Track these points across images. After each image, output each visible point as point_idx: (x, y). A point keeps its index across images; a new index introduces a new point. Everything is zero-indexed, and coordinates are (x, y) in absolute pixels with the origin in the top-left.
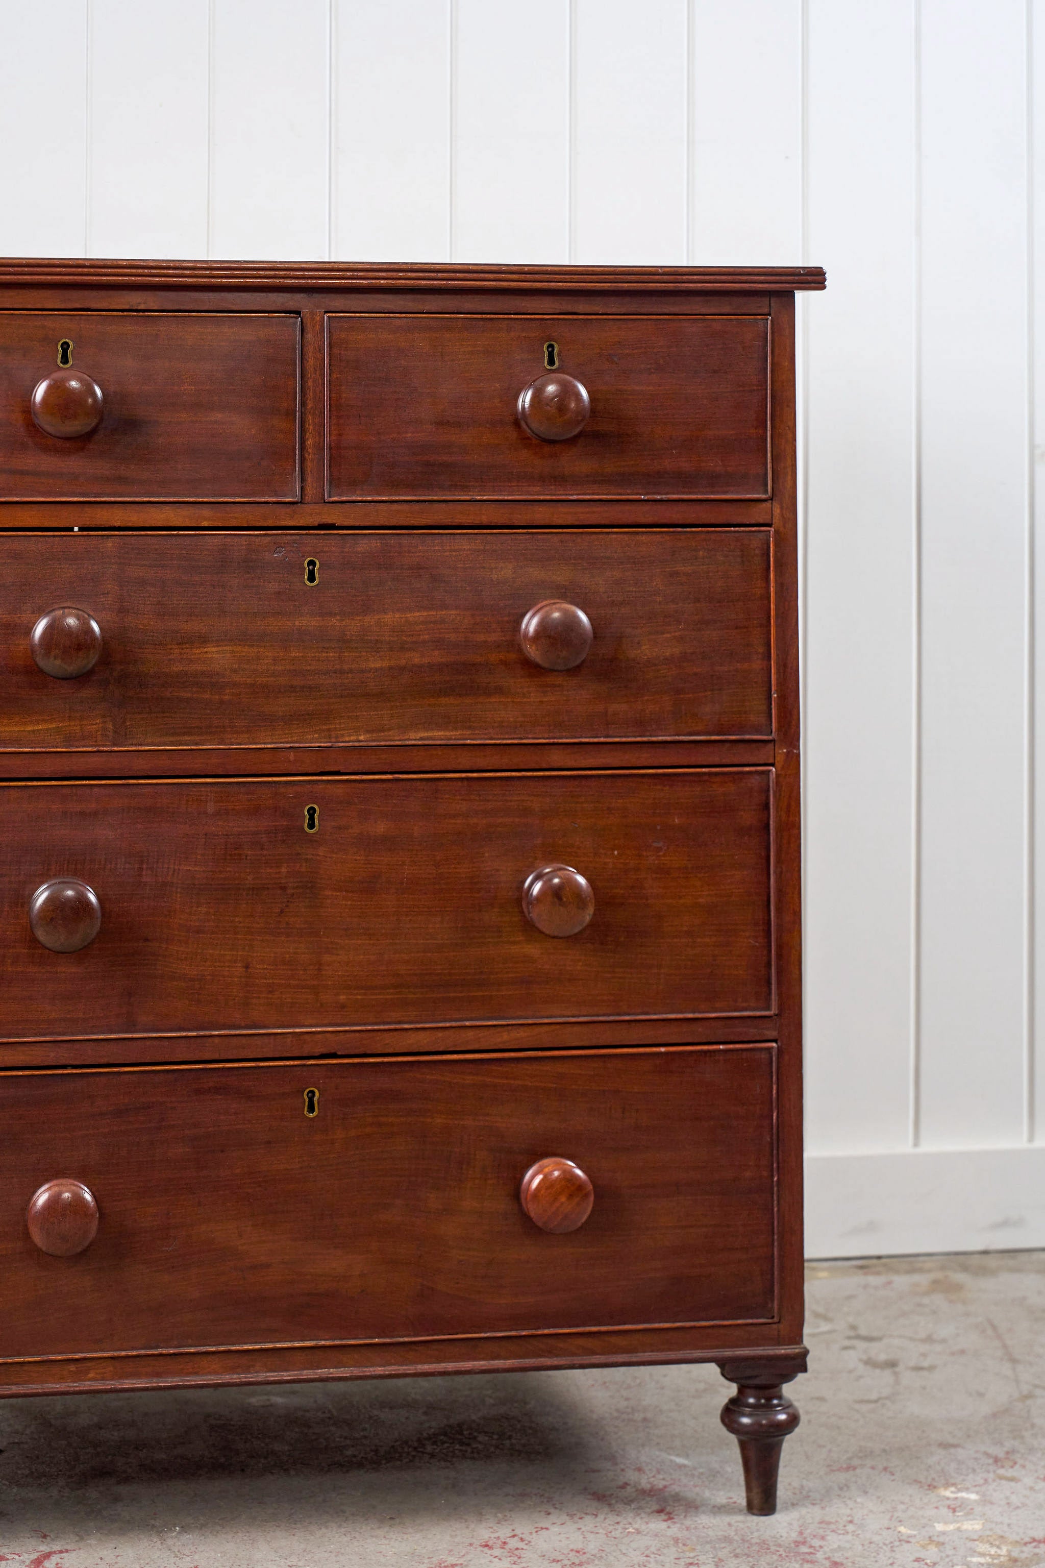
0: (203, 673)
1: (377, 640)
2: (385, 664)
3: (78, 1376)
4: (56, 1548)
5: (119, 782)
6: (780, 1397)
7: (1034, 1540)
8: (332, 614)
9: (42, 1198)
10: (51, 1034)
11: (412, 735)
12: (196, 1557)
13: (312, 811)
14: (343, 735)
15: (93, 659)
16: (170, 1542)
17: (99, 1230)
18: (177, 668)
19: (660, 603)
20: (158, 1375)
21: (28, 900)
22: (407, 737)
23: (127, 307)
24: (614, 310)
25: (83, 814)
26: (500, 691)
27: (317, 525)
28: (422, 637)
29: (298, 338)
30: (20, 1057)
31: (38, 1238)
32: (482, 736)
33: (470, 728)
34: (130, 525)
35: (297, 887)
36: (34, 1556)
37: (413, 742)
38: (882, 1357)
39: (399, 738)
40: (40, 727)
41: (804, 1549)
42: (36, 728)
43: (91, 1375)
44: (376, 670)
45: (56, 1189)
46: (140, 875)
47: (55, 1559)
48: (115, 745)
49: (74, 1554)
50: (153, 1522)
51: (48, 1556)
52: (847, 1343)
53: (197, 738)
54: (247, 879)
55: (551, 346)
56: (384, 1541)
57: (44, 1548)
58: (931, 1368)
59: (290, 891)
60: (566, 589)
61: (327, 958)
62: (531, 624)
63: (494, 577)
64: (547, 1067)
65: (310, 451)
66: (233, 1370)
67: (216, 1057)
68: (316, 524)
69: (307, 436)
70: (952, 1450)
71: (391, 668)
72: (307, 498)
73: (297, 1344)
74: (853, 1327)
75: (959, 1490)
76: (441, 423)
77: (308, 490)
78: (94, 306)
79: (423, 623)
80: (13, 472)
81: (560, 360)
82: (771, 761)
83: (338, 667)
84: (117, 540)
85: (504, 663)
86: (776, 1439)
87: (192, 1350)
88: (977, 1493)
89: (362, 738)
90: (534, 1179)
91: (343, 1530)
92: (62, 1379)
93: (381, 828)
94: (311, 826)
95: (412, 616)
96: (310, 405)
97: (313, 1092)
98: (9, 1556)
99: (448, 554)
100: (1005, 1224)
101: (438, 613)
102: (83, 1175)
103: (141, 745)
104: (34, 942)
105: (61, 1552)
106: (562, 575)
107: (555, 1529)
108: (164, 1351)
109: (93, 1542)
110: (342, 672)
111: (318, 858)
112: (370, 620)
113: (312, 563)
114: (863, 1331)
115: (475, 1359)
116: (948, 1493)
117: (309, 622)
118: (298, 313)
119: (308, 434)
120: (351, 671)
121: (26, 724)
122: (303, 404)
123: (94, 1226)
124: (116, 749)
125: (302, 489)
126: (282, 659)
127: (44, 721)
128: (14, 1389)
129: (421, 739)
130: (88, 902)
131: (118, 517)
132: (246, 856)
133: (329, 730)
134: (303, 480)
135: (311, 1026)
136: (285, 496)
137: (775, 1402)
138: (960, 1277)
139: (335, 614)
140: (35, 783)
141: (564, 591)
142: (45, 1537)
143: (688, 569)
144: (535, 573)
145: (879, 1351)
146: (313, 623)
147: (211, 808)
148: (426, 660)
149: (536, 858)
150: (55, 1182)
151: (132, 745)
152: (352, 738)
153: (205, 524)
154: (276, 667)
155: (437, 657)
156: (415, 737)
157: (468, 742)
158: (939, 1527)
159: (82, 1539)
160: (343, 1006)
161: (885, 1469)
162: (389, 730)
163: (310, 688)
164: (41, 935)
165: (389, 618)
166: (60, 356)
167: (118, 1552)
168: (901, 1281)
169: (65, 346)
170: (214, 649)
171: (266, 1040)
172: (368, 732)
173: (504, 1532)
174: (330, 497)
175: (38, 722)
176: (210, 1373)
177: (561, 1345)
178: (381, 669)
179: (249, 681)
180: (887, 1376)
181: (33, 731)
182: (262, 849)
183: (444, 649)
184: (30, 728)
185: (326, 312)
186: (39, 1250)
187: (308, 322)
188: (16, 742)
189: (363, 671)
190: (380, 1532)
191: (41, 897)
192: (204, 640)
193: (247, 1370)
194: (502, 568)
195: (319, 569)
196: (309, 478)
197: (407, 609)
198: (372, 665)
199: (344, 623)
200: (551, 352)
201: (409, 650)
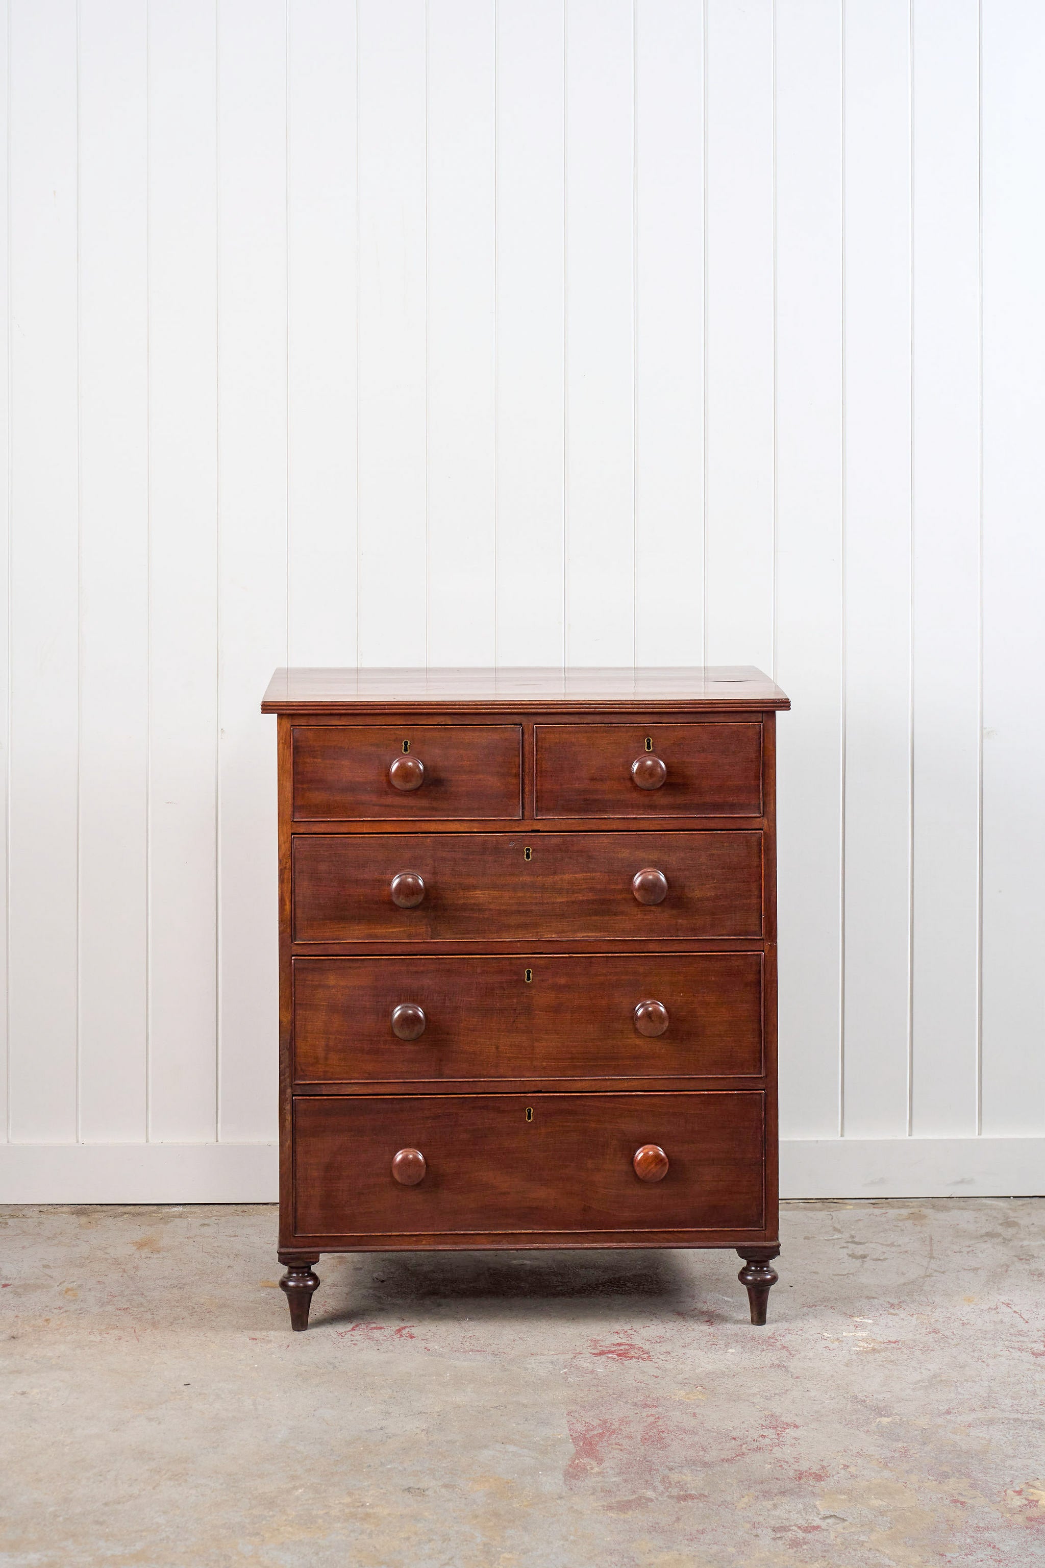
0: (474, 904)
1: (560, 888)
2: (564, 900)
3: (417, 1242)
4: (408, 1324)
5: (434, 957)
6: (768, 1267)
7: (889, 1342)
8: (539, 875)
9: (399, 1157)
10: (402, 1079)
11: (579, 935)
12: (476, 1331)
13: (529, 972)
14: (544, 935)
15: (420, 898)
16: (463, 1325)
17: (426, 1173)
18: (461, 902)
19: (704, 870)
20: (455, 1243)
21: (391, 1014)
22: (575, 936)
23: (436, 723)
24: (681, 721)
25: (417, 972)
26: (622, 913)
28: (583, 886)
29: (521, 738)
30: (389, 1089)
31: (397, 1176)
32: (614, 936)
33: (608, 932)
34: (439, 831)
35: (522, 1009)
36: (398, 1328)
37: (579, 939)
38: (861, 1253)
39: (571, 936)
40: (395, 930)
41: (772, 1340)
42: (394, 930)
43: (423, 1243)
44: (561, 903)
45: (406, 1153)
46: (444, 1003)
47: (407, 1330)
48: (432, 939)
49: (416, 1328)
50: (455, 1316)
51: (404, 1328)
52: (845, 1245)
53: (472, 936)
54: (497, 1005)
55: (648, 739)
56: (567, 1329)
57: (403, 1325)
58: (885, 1259)
59: (517, 1012)
60: (656, 862)
61: (536, 1044)
62: (638, 880)
63: (620, 856)
64: (646, 1100)
65: (527, 794)
66: (492, 1242)
67: (483, 1091)
68: (530, 830)
69: (525, 787)
70: (872, 1300)
71: (567, 902)
72: (526, 817)
73: (523, 1232)
74: (852, 1237)
75: (864, 1318)
76: (593, 779)
77: (526, 813)
78: (420, 723)
79: (583, 879)
80: (381, 805)
81: (653, 746)
82: (762, 949)
83: (541, 901)
84: (432, 838)
85: (624, 899)
86: (765, 1288)
87: (472, 1232)
88: (873, 1320)
89: (553, 936)
90: (639, 1155)
91: (548, 1323)
92: (410, 1244)
93: (562, 981)
94: (529, 979)
95: (580, 876)
96: (527, 771)
97: (530, 1109)
98: (386, 1327)
99: (596, 844)
100: (962, 1182)
101: (591, 874)
102: (419, 1146)
103: (445, 939)
104: (394, 1035)
105: (410, 1327)
106: (654, 856)
107: (653, 1327)
108: (458, 1232)
109: (426, 1323)
110: (543, 904)
111: (532, 995)
112: (557, 878)
113: (528, 849)
114: (857, 1240)
115: (611, 1242)
116: (858, 1320)
117: (527, 879)
118: (521, 725)
119: (526, 785)
120: (548, 903)
121: (390, 928)
122: (523, 770)
123: (424, 1171)
124: (432, 941)
125: (523, 812)
126: (514, 897)
127: (397, 927)
128: (387, 1248)
129: (583, 937)
130: (419, 1017)
131: (433, 827)
132: (497, 994)
133: (537, 932)
134: (523, 808)
135: (528, 1077)
136: (514, 816)
137: (765, 1269)
138: (929, 1212)
140: (393, 957)
141: (653, 864)
142: (403, 1320)
143: (719, 852)
144: (641, 854)
145: (859, 1250)
146: (529, 879)
147: (479, 970)
148: (585, 898)
149: (641, 997)
150: (405, 1150)
151: (440, 939)
152: (548, 936)
153: (475, 830)
154: (511, 901)
155: (591, 896)
156: (579, 936)
157: (607, 939)
158: (845, 1334)
159: (421, 1321)
160: (544, 1068)
161: (832, 1307)
162: (567, 932)
163: (527, 912)
164: (397, 1032)
165: (566, 877)
166: (403, 748)
167: (437, 1328)
168: (892, 1213)
169: (406, 743)
170: (480, 892)
171: (507, 1083)
172: (556, 933)
173: (627, 1327)
174: (537, 816)
175: (394, 928)
176: (481, 1244)
177: (655, 1237)
178: (563, 902)
179: (498, 908)
180: (858, 1263)
181: (393, 932)
182: (505, 990)
183: (594, 892)
184: (391, 930)
185: (535, 724)
186: (397, 1182)
187: (526, 730)
188: (385, 937)
189: (554, 903)
190: (566, 1325)
191: (397, 1012)
192: (475, 888)
193: (499, 1243)
194: (624, 852)
195: (532, 852)
196: (527, 808)
197: (576, 873)
198: (559, 900)
199: (544, 879)
200: (649, 744)
201: (577, 893)
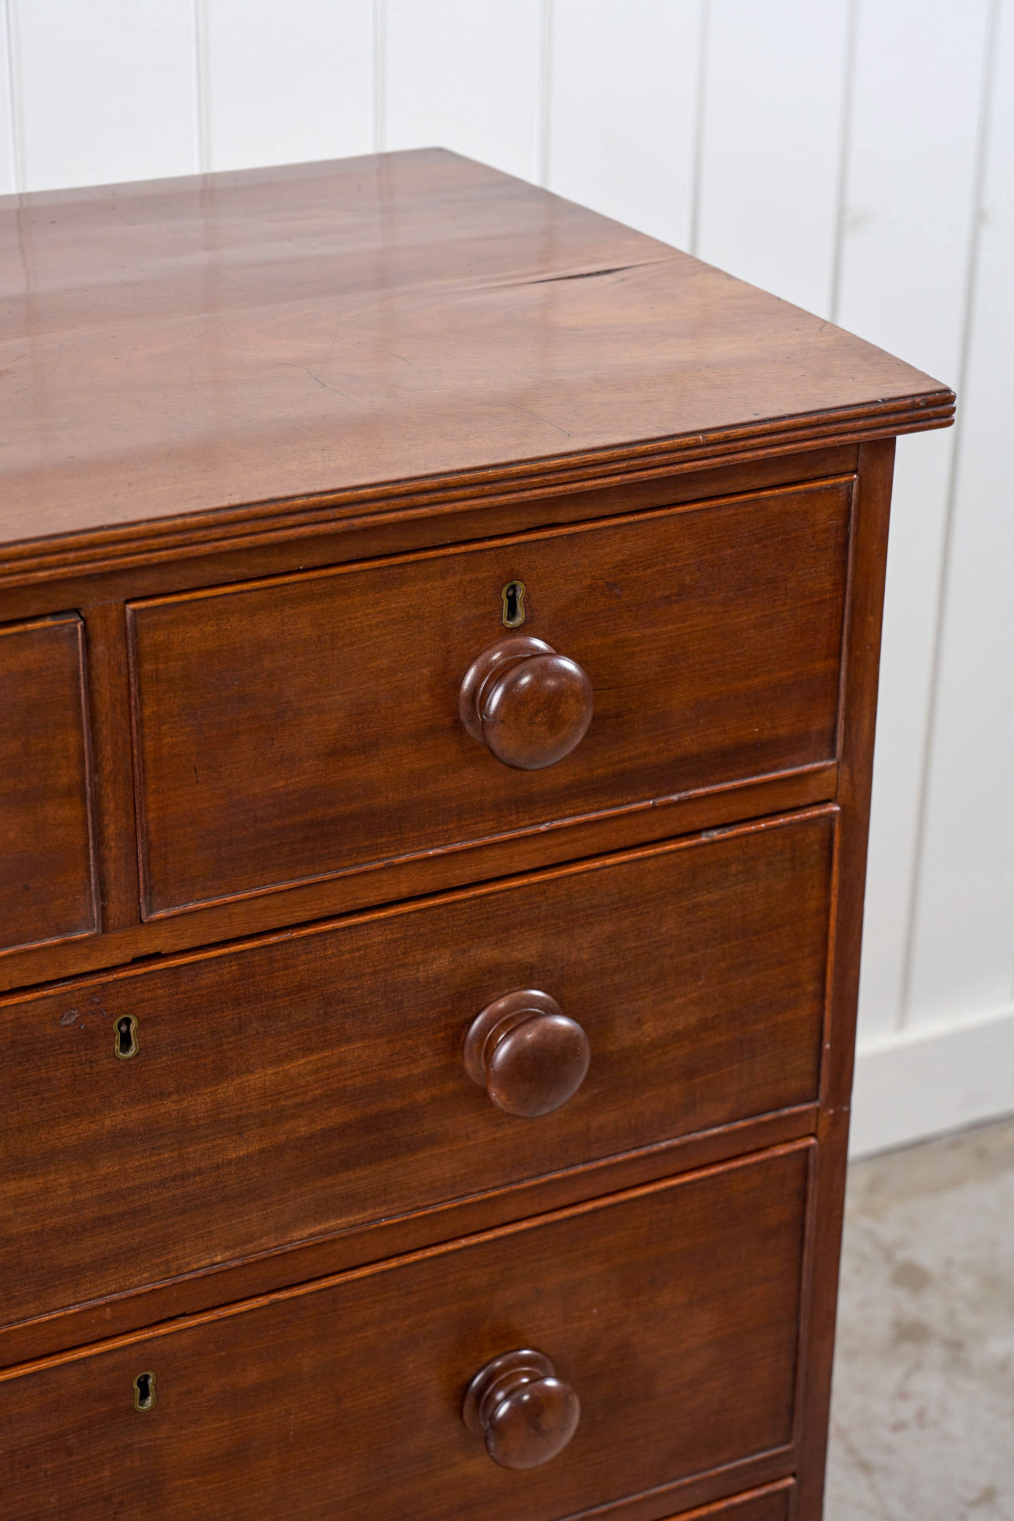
1: (239, 1117)
2: (255, 1147)
8: (163, 1094)
11: (296, 1235)
13: (146, 1383)
14: (189, 1264)
19: (671, 957)
22: (289, 1239)
24: (616, 509)
26: (431, 1141)
27: (131, 960)
28: (310, 1093)
29: (81, 655)
32: (404, 1209)
33: (385, 1202)
35: (128, 1491)
39: (275, 1244)
44: (240, 1159)
54: (49, 1502)
55: (513, 587)
59: (117, 1499)
60: (531, 969)
63: (421, 975)
65: (113, 844)
68: (129, 960)
69: (106, 822)
71: (262, 1151)
72: (112, 923)
76: (333, 753)
77: (112, 910)
79: (310, 1073)
81: (529, 608)
82: (812, 1130)
83: (178, 1171)
89: (217, 1260)
93: (254, 1376)
94: (146, 1401)
96: (108, 768)
99: (347, 956)
101: (335, 1052)
106: (524, 947)
110: (184, 1177)
111: (158, 1442)
112: (227, 1090)
113: (126, 1024)
117: (129, 1116)
118: (77, 611)
119: (107, 817)
120: (199, 1172)
122: (95, 770)
125: (103, 910)
126: (87, 1183)
132: (45, 1472)
133: (167, 1262)
134: (103, 894)
136: (73, 927)
139: (170, 1094)
141: (529, 971)
143: (714, 896)
144: (485, 954)
146: (134, 1116)
148: (317, 1127)
152: (203, 1263)
154: (78, 1197)
155: (335, 1117)
156: (301, 1234)
157: (384, 1222)
162: (260, 1237)
163: (134, 1212)
165: (256, 1078)
172: (227, 1248)
174: (150, 911)
178: (248, 1156)
179: (33, 1228)
182: (71, 1455)
183: (346, 1103)
185: (128, 601)
187: (97, 627)
189: (217, 1167)
194: (434, 959)
195: (137, 1030)
196: (114, 892)
197: (289, 1056)
198: (233, 1155)
199: (185, 1104)
200: (512, 601)
201: (293, 1117)
